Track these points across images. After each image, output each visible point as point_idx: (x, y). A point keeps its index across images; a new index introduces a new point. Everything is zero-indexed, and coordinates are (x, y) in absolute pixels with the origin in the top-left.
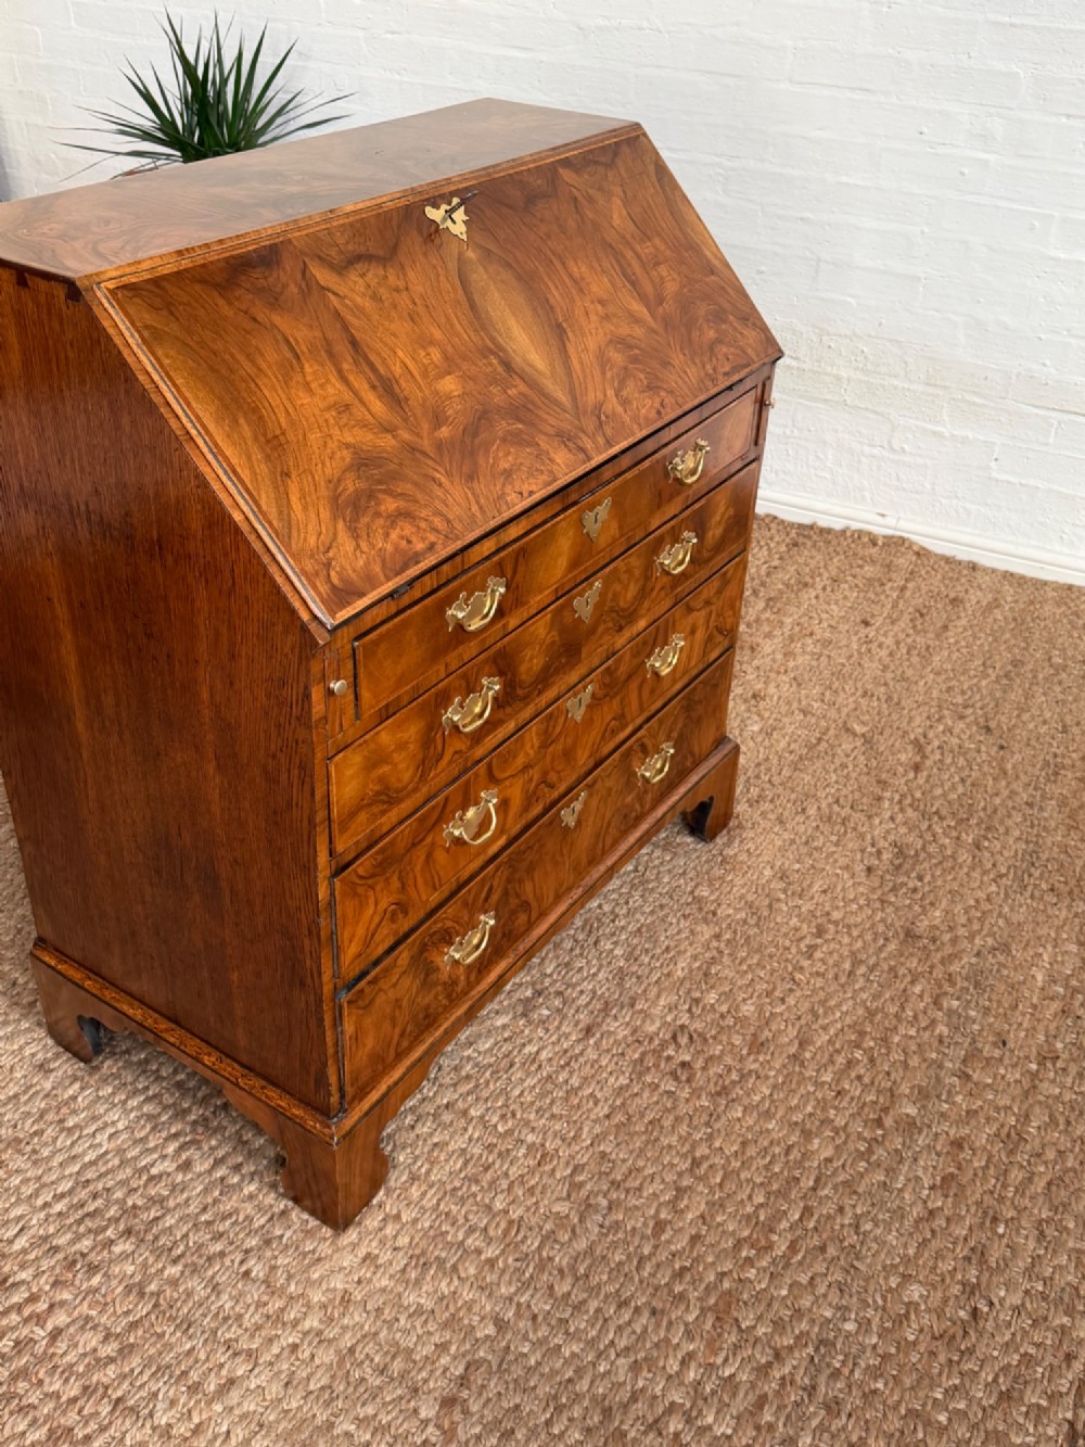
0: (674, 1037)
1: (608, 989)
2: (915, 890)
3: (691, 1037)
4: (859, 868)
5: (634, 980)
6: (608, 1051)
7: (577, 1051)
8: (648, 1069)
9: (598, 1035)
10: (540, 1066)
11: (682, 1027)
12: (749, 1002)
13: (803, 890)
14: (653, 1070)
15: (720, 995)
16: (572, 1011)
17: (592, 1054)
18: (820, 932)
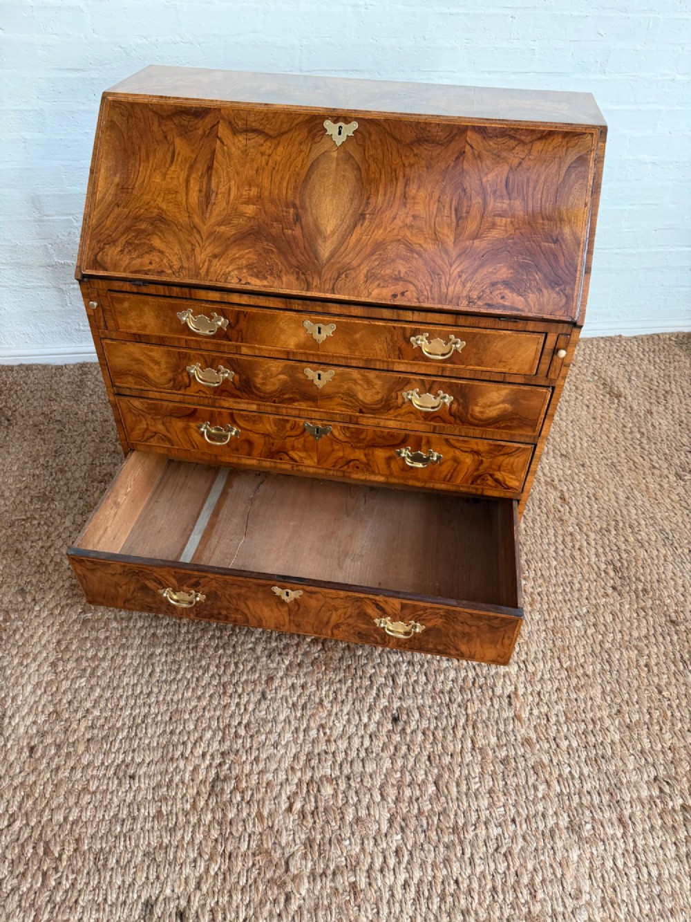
0: (661, 790)
1: (599, 780)
2: (645, 590)
3: (668, 783)
4: (610, 591)
5: (603, 761)
6: (644, 830)
7: (632, 845)
8: (673, 826)
9: (629, 822)
10: (626, 874)
11: (656, 779)
12: (664, 731)
13: (605, 626)
14: (676, 825)
15: (648, 737)
16: (601, 814)
17: (640, 842)
18: (640, 653)
